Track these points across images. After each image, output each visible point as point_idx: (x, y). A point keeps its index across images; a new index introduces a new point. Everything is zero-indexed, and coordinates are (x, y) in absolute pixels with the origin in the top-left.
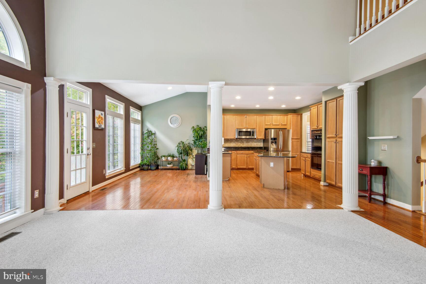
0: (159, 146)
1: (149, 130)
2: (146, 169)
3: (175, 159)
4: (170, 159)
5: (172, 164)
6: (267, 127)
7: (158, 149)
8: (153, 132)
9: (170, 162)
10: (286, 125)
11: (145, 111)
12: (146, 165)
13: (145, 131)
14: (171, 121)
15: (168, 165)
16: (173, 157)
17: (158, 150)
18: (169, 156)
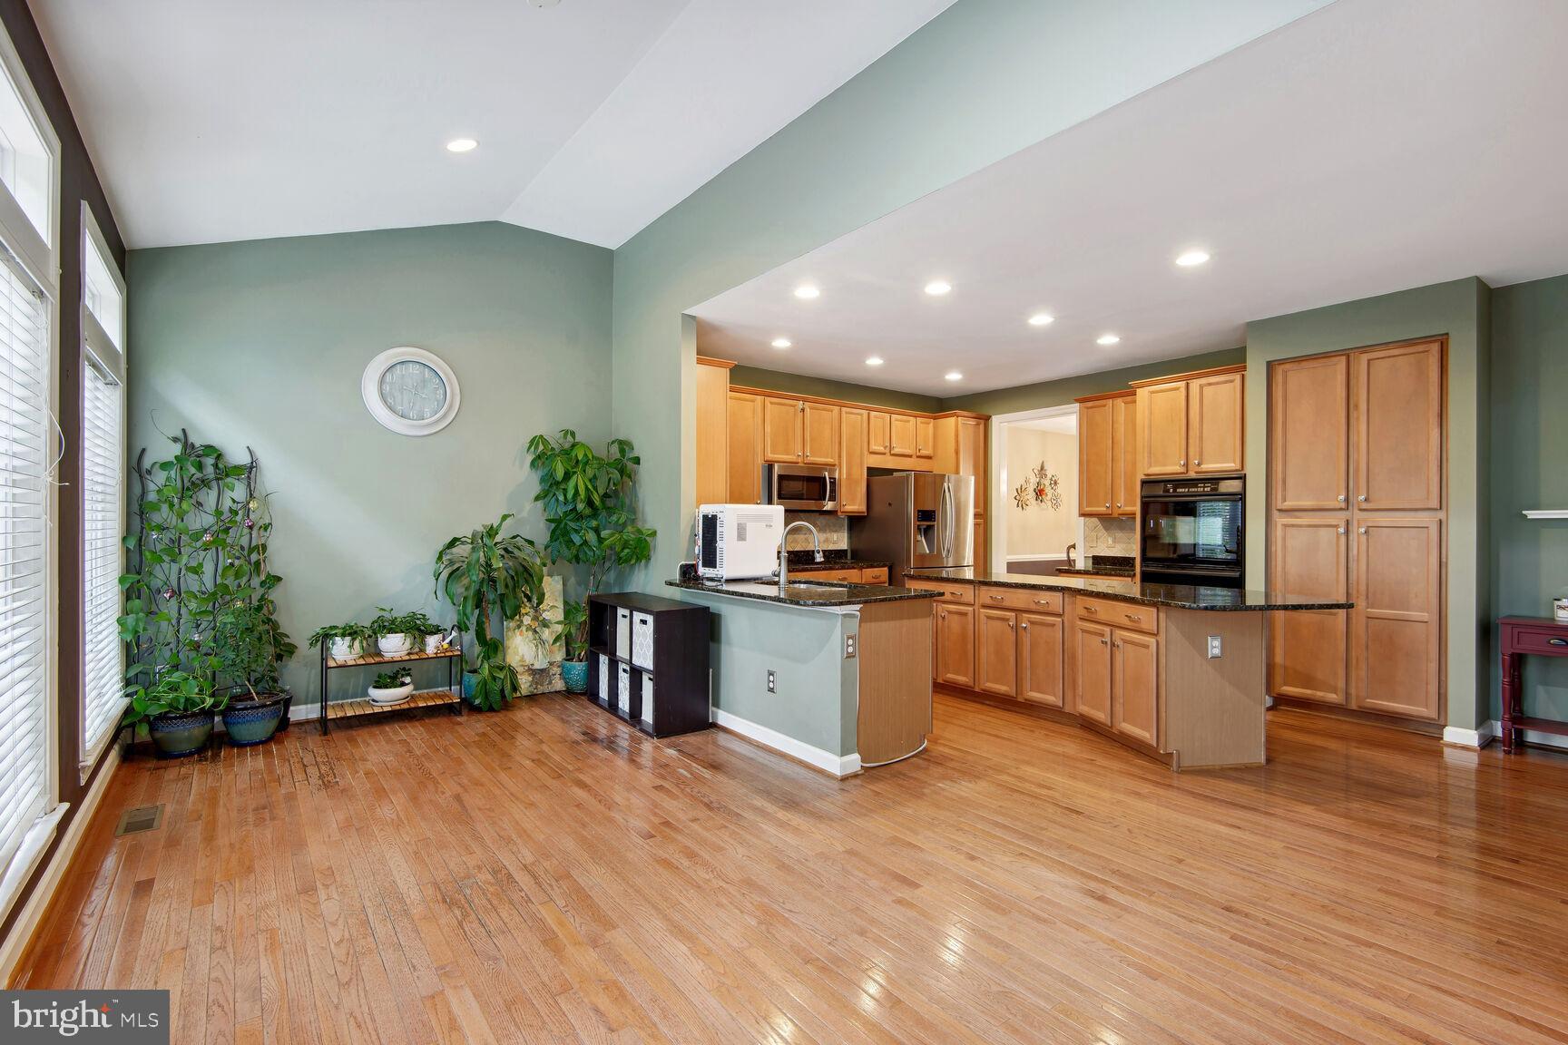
0: (281, 557)
1: (197, 440)
2: (186, 747)
3: (432, 643)
4: (394, 646)
5: (408, 680)
6: (876, 462)
7: (279, 579)
8: (238, 457)
9: (388, 670)
10: (929, 458)
11: (162, 296)
12: (194, 715)
13: (162, 449)
14: (387, 388)
15: (375, 693)
16: (417, 628)
17: (282, 583)
18: (386, 626)
